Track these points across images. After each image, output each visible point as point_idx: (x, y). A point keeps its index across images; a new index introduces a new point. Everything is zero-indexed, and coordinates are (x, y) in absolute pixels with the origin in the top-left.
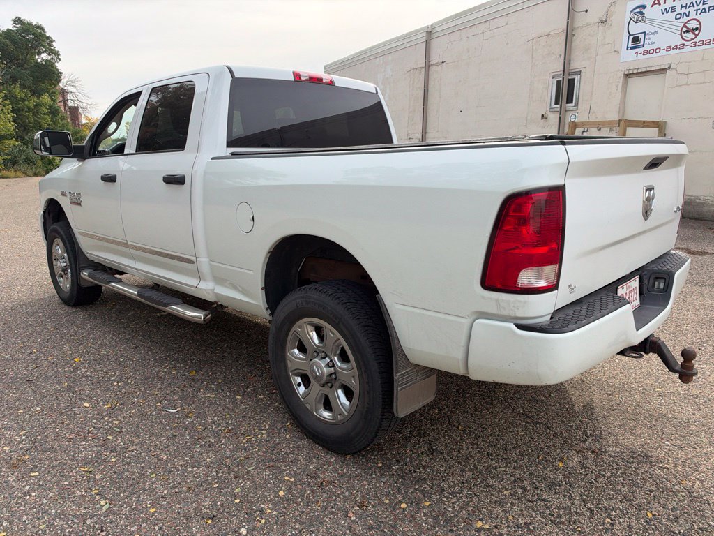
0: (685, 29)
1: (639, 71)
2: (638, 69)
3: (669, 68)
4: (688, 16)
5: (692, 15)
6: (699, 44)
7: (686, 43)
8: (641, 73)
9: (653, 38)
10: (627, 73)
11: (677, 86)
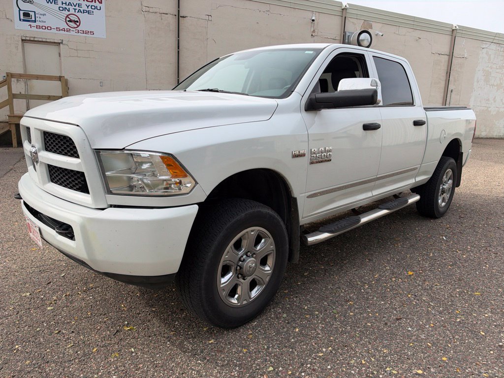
0: (68, 19)
1: (36, 39)
2: (34, 38)
3: (62, 43)
4: (69, 11)
5: (72, 11)
6: (81, 32)
7: (71, 29)
8: (36, 41)
9: (43, 18)
10: (24, 38)
11: (70, 56)
